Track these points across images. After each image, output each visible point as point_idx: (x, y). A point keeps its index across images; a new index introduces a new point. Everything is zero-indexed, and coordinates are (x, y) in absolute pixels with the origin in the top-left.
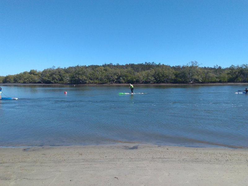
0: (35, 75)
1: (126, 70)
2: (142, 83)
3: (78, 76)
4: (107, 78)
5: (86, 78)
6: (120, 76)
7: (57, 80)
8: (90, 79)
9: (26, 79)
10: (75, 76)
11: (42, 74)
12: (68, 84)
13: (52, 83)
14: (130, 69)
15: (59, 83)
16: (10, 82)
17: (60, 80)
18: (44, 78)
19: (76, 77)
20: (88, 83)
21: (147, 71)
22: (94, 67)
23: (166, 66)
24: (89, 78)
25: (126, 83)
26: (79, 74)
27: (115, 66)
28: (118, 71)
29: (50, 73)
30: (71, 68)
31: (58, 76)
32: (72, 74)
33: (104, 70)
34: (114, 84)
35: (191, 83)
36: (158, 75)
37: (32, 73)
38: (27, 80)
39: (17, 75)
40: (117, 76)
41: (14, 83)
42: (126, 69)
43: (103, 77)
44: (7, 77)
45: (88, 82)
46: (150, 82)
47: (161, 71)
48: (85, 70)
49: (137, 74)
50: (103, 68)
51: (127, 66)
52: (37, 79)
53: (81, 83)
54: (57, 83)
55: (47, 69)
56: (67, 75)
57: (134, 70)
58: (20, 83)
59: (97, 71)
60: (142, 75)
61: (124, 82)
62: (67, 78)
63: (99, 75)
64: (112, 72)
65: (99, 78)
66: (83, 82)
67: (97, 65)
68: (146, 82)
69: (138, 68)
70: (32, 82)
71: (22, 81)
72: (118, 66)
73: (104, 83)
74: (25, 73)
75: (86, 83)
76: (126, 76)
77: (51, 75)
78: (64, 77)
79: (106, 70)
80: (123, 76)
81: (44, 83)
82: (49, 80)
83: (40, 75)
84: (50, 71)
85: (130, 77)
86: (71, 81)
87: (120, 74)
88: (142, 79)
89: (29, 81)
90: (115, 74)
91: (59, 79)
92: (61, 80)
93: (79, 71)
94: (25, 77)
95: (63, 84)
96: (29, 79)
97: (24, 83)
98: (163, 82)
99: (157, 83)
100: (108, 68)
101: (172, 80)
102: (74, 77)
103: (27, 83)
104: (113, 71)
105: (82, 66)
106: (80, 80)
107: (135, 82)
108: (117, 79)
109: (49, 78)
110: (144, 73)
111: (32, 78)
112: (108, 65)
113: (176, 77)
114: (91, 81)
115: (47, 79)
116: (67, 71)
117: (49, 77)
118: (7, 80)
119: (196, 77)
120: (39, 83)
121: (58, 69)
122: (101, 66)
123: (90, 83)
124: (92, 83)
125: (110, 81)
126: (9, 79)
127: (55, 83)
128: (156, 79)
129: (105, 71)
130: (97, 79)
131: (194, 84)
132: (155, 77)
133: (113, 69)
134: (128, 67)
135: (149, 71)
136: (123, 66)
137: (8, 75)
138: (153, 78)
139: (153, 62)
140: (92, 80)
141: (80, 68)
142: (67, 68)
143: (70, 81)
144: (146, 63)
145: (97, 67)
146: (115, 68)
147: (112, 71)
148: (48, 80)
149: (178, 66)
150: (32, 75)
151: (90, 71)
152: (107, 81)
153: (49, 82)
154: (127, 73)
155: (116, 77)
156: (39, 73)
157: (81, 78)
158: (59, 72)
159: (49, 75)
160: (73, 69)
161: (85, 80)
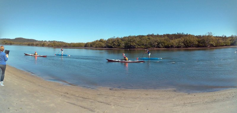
0: (103, 42)
2: (175, 48)
4: (150, 45)
5: (135, 45)
6: (159, 43)
7: (116, 46)
8: (138, 45)
12: (123, 48)
13: (113, 48)
14: (166, 37)
15: (118, 48)
16: (88, 47)
17: (118, 46)
18: (108, 44)
21: (178, 39)
22: (141, 37)
23: (192, 35)
26: (131, 42)
27: (155, 36)
28: (158, 39)
29: (112, 41)
30: (126, 37)
31: (117, 43)
32: (126, 42)
33: (148, 38)
34: (155, 49)
35: (209, 47)
36: (186, 42)
37: (101, 41)
39: (92, 42)
40: (157, 43)
41: (90, 47)
42: (163, 38)
43: (147, 44)
44: (87, 44)
45: (136, 47)
46: (181, 47)
47: (188, 39)
48: (135, 39)
49: (172, 41)
51: (164, 36)
52: (103, 45)
53: (132, 48)
55: (110, 39)
56: (123, 42)
57: (169, 38)
58: (94, 47)
59: (143, 39)
60: (175, 42)
61: (162, 47)
62: (123, 45)
63: (144, 42)
64: (153, 40)
66: (133, 47)
68: (178, 47)
69: (172, 37)
72: (158, 36)
73: (148, 48)
74: (97, 41)
75: (135, 48)
76: (164, 43)
77: (113, 42)
78: (121, 44)
80: (162, 43)
81: (108, 47)
83: (106, 42)
84: (112, 40)
85: (167, 43)
86: (125, 46)
87: (159, 41)
88: (175, 44)
89: (99, 46)
90: (156, 41)
93: (131, 40)
94: (96, 44)
95: (120, 48)
97: (96, 47)
98: (190, 47)
99: (186, 47)
100: (150, 37)
101: (196, 45)
102: (128, 44)
104: (155, 39)
105: (133, 36)
106: (131, 46)
107: (170, 47)
108: (157, 45)
110: (177, 40)
111: (101, 44)
112: (151, 35)
113: (199, 43)
114: (139, 47)
115: (110, 45)
116: (122, 39)
119: (211, 43)
120: (105, 47)
121: (117, 38)
122: (145, 36)
125: (152, 46)
127: (115, 47)
128: (185, 45)
130: (143, 45)
131: (210, 48)
132: (184, 43)
135: (180, 39)
136: (161, 35)
138: (183, 44)
139: (183, 33)
144: (177, 33)
145: (143, 36)
148: (111, 46)
149: (200, 35)
151: (138, 39)
152: (150, 47)
153: (111, 47)
154: (164, 40)
156: (105, 41)
157: (132, 44)
158: (118, 40)
159: (111, 42)
160: (127, 38)
161: (134, 45)
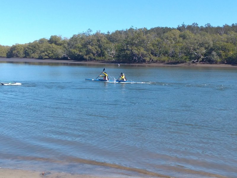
0: (58, 45)
1: (224, 37)
3: (130, 49)
4: (185, 53)
5: (145, 52)
6: (212, 49)
7: (94, 55)
8: (152, 53)
9: (44, 52)
10: (125, 48)
11: (69, 44)
12: (113, 62)
13: (85, 60)
14: (233, 34)
15: (98, 60)
16: (17, 57)
17: (99, 55)
18: (73, 50)
19: (127, 49)
20: (149, 62)
22: (161, 32)
24: (150, 52)
25: (223, 63)
26: (132, 44)
27: (202, 29)
28: (209, 39)
29: (83, 42)
30: (120, 32)
31: (97, 47)
32: (120, 44)
33: (180, 36)
34: (199, 65)
37: (54, 41)
38: (46, 53)
39: (30, 44)
40: (206, 48)
41: (24, 57)
42: (225, 35)
43: (178, 50)
44: (14, 48)
45: (148, 59)
48: (145, 37)
50: (178, 33)
52: (60, 51)
53: (135, 61)
54: (94, 59)
55: (79, 35)
56: (112, 45)
58: (33, 58)
59: (167, 38)
61: (219, 60)
62: (112, 52)
63: (169, 45)
64: (196, 41)
65: (170, 52)
66: (139, 58)
67: (166, 28)
70: (52, 56)
71: (37, 56)
72: (209, 29)
73: (178, 63)
74: (42, 41)
75: (144, 61)
76: (224, 49)
77: (85, 46)
78: (106, 49)
79: (184, 37)
80: (219, 49)
81: (72, 59)
82: (81, 54)
83: (66, 45)
84: (82, 38)
86: (118, 56)
87: (212, 46)
89: (48, 55)
90: (201, 45)
91: (97, 52)
92: (101, 54)
93: (133, 39)
94: (41, 49)
95: (103, 61)
96: (49, 52)
97: (41, 58)
100: (188, 32)
102: (124, 50)
103: (45, 59)
104: (199, 38)
105: (139, 30)
106: (134, 55)
108: (205, 55)
109: (80, 51)
111: (53, 50)
112: (189, 27)
114: (155, 58)
115: (77, 52)
116: (111, 38)
117: (81, 48)
118: (14, 52)
120: (64, 58)
121: (97, 35)
122: (173, 29)
123: (153, 61)
124: (156, 62)
125: (191, 59)
126: (16, 51)
127: (91, 59)
129: (181, 38)
130: (166, 53)
133: (198, 35)
134: (229, 30)
136: (219, 28)
137: (15, 45)
140: (156, 56)
141: (136, 32)
142: (113, 33)
143: (116, 57)
145: (166, 30)
146: (203, 33)
147: (196, 39)
148: (79, 55)
150: (53, 45)
151: (154, 39)
152: (185, 59)
154: (227, 42)
155: (204, 51)
156: (64, 41)
157: (135, 52)
158: (98, 41)
159: (80, 46)
160: (123, 36)
161: (143, 55)
